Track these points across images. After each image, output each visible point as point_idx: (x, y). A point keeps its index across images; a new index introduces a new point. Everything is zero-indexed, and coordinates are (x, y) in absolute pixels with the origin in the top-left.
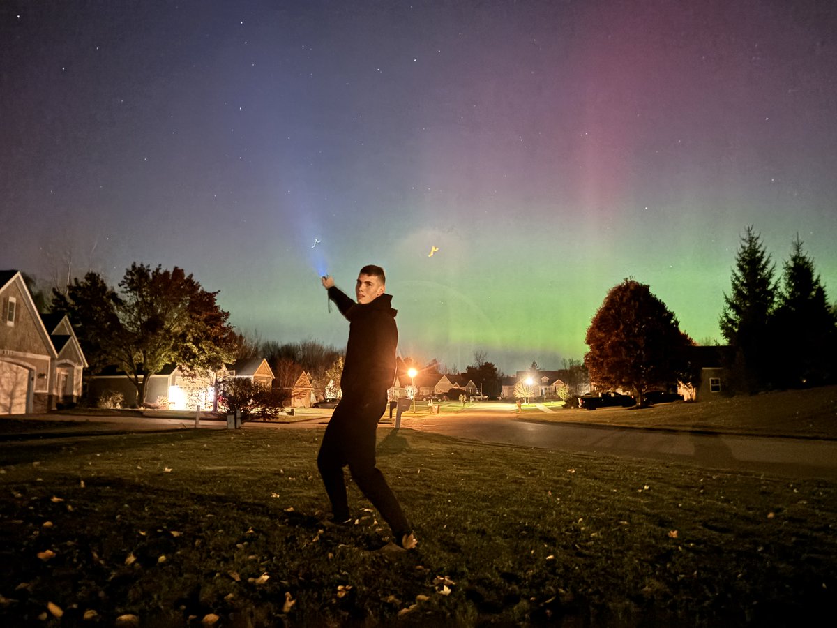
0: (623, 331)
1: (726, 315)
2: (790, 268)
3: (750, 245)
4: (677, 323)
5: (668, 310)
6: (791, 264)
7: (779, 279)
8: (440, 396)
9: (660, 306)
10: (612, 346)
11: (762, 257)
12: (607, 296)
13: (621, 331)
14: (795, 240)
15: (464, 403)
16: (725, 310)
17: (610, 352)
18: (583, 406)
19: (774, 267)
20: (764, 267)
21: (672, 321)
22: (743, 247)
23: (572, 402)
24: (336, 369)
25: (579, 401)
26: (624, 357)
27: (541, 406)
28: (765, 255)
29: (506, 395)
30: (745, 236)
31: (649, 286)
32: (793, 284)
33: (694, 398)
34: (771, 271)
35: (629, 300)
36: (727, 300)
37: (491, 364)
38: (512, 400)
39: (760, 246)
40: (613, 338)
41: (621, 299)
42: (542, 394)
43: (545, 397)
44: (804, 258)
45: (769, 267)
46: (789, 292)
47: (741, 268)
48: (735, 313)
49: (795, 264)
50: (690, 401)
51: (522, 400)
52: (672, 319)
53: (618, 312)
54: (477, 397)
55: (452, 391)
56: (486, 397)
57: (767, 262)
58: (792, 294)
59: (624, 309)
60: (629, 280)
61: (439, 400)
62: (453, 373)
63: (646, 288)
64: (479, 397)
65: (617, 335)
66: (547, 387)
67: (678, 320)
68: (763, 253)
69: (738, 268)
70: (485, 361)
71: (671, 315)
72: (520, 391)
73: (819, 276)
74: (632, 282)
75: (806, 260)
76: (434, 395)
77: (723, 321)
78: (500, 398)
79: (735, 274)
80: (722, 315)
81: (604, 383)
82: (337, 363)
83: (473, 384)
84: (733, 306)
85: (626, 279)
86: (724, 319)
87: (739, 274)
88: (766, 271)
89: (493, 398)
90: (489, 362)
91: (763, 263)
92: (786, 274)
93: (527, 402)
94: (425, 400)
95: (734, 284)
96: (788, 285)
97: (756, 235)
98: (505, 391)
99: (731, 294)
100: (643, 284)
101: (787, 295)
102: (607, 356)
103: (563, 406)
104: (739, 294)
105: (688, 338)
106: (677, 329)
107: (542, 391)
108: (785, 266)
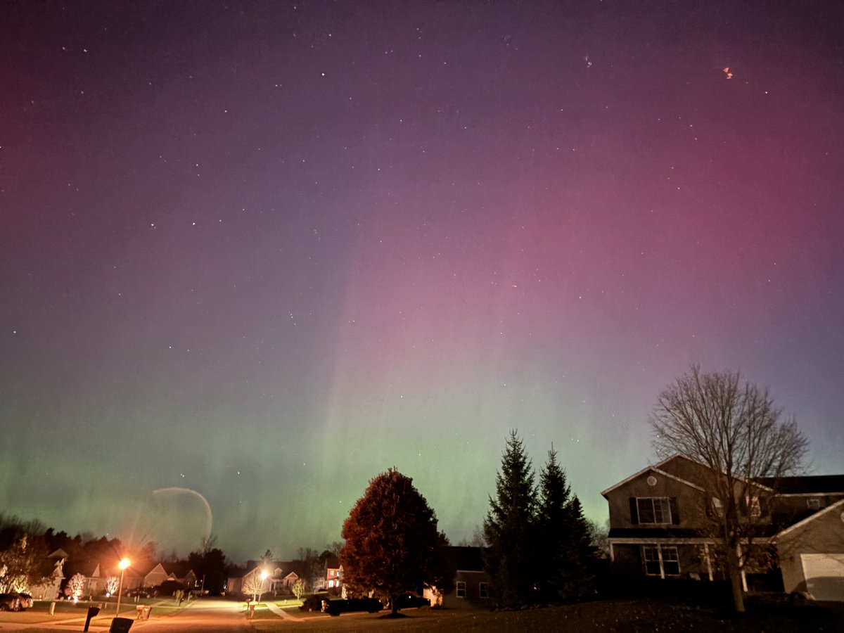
0: (382, 527)
1: (491, 519)
2: (546, 476)
3: (515, 449)
4: (435, 521)
5: (428, 506)
6: (547, 471)
7: (538, 486)
8: (150, 591)
9: (421, 501)
10: (371, 543)
11: (524, 462)
12: (369, 486)
13: (380, 528)
14: (550, 449)
15: (181, 601)
16: (489, 513)
17: (367, 550)
18: (327, 611)
19: (534, 473)
20: (526, 471)
21: (431, 519)
22: (508, 451)
23: (312, 603)
24: (16, 551)
25: (323, 604)
26: (381, 556)
27: (272, 606)
28: (526, 460)
29: (231, 589)
30: (510, 440)
31: (411, 479)
32: (548, 492)
33: (440, 603)
34: (531, 477)
35: (390, 494)
36: (493, 504)
37: (220, 550)
38: (239, 597)
39: (523, 451)
40: (372, 534)
41: (383, 490)
42: (272, 588)
43: (276, 593)
44: (558, 467)
45: (530, 473)
46: (545, 500)
47: (506, 472)
48: (498, 517)
49: (550, 472)
50: (437, 607)
51: (250, 598)
52: (431, 516)
53: (379, 504)
54: (195, 592)
55: (166, 583)
56: (207, 592)
57: (528, 468)
58: (547, 502)
59: (386, 502)
60: (393, 471)
61: (148, 596)
62: (170, 561)
63: (409, 481)
64: (199, 592)
65: (376, 531)
66: (279, 581)
67: (437, 518)
68: (525, 458)
69: (503, 471)
70: (213, 548)
71: (431, 512)
72: (251, 586)
73: (570, 487)
74: (395, 473)
75: (560, 469)
76: (142, 589)
77: (487, 525)
78: (224, 594)
79: (500, 477)
80: (487, 518)
81: (357, 585)
82: (18, 542)
83: (194, 575)
84: (497, 510)
85: (390, 470)
86: (488, 523)
87: (503, 477)
88: (527, 477)
89: (216, 594)
90: (218, 549)
91: (525, 468)
92: (543, 482)
93: (257, 600)
94: (129, 595)
95: (499, 488)
96: (544, 492)
97: (520, 441)
98: (230, 586)
99: (496, 497)
100: (406, 476)
101: (542, 502)
102: (363, 554)
103: (300, 608)
104: (503, 498)
105: (445, 539)
106: (435, 528)
107: (273, 585)
108: (542, 473)
